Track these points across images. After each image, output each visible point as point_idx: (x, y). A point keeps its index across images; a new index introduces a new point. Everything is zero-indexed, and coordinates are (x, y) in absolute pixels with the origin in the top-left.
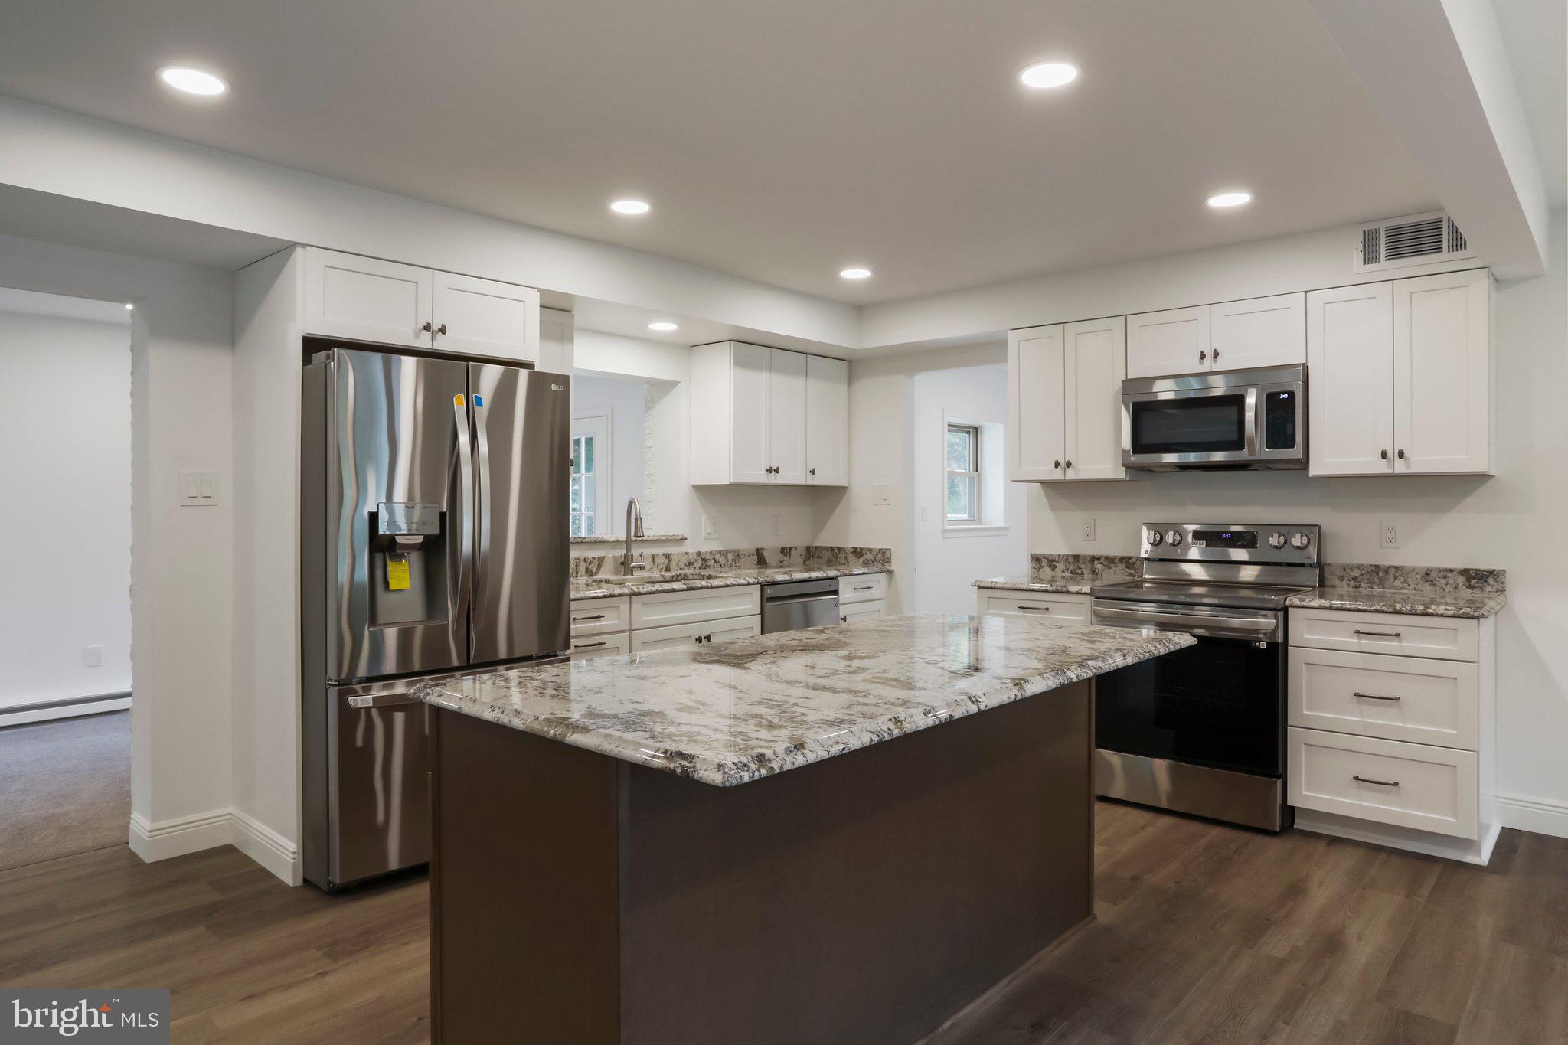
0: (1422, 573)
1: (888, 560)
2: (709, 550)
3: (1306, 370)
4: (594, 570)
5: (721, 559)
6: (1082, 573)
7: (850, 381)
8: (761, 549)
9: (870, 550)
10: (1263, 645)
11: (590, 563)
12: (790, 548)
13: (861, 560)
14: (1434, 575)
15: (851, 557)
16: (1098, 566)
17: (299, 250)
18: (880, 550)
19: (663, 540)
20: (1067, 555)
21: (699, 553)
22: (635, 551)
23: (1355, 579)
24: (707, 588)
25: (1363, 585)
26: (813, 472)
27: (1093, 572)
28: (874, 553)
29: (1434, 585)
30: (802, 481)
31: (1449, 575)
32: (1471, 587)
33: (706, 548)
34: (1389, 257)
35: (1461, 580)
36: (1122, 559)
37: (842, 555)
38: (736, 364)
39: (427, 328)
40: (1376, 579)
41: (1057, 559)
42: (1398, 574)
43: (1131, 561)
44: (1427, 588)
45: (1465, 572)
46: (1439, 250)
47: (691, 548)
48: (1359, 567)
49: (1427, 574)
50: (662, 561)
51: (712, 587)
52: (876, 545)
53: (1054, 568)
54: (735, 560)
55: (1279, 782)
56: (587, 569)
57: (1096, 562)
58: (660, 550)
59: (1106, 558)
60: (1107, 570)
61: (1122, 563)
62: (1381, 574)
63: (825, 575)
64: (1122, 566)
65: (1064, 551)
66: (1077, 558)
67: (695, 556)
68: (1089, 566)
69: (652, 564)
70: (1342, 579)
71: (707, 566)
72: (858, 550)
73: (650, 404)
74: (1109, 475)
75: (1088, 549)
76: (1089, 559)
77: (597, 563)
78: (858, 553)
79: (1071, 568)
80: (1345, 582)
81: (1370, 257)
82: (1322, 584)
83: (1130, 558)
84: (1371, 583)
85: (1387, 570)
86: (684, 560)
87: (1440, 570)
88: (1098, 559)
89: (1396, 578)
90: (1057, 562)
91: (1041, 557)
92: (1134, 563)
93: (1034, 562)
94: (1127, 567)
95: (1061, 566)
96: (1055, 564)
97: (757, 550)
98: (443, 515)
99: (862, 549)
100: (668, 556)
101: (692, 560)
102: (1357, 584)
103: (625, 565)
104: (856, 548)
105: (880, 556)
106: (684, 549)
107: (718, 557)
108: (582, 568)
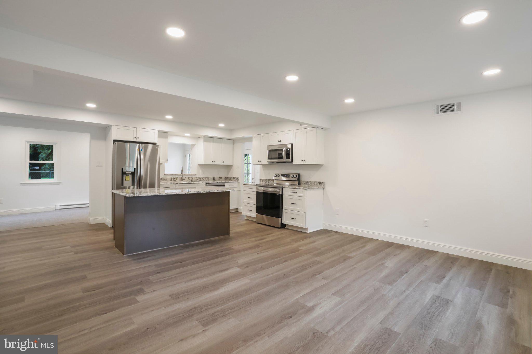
0: (314, 182)
1: (239, 180)
3: (293, 144)
5: (205, 179)
7: (234, 144)
8: (216, 177)
9: (236, 178)
10: (278, 194)
12: (221, 177)
15: (233, 179)
17: (113, 126)
19: (191, 175)
21: (199, 177)
22: (184, 177)
24: (193, 183)
26: (223, 162)
30: (221, 164)
32: (320, 185)
33: (201, 177)
35: (319, 184)
36: (273, 180)
37: (231, 179)
38: (205, 141)
39: (135, 138)
45: (319, 182)
47: (197, 176)
48: (305, 181)
50: (190, 179)
51: (194, 183)
52: (237, 177)
53: (263, 181)
54: (208, 179)
55: (280, 219)
56: (174, 180)
58: (190, 177)
62: (308, 182)
63: (221, 182)
66: (266, 179)
73: (192, 148)
75: (268, 178)
78: (234, 178)
82: (299, 184)
84: (307, 184)
86: (196, 179)
91: (261, 179)
97: (213, 177)
98: (135, 169)
100: (192, 178)
102: (305, 184)
103: (182, 179)
106: (196, 177)
107: (204, 178)
108: (173, 179)
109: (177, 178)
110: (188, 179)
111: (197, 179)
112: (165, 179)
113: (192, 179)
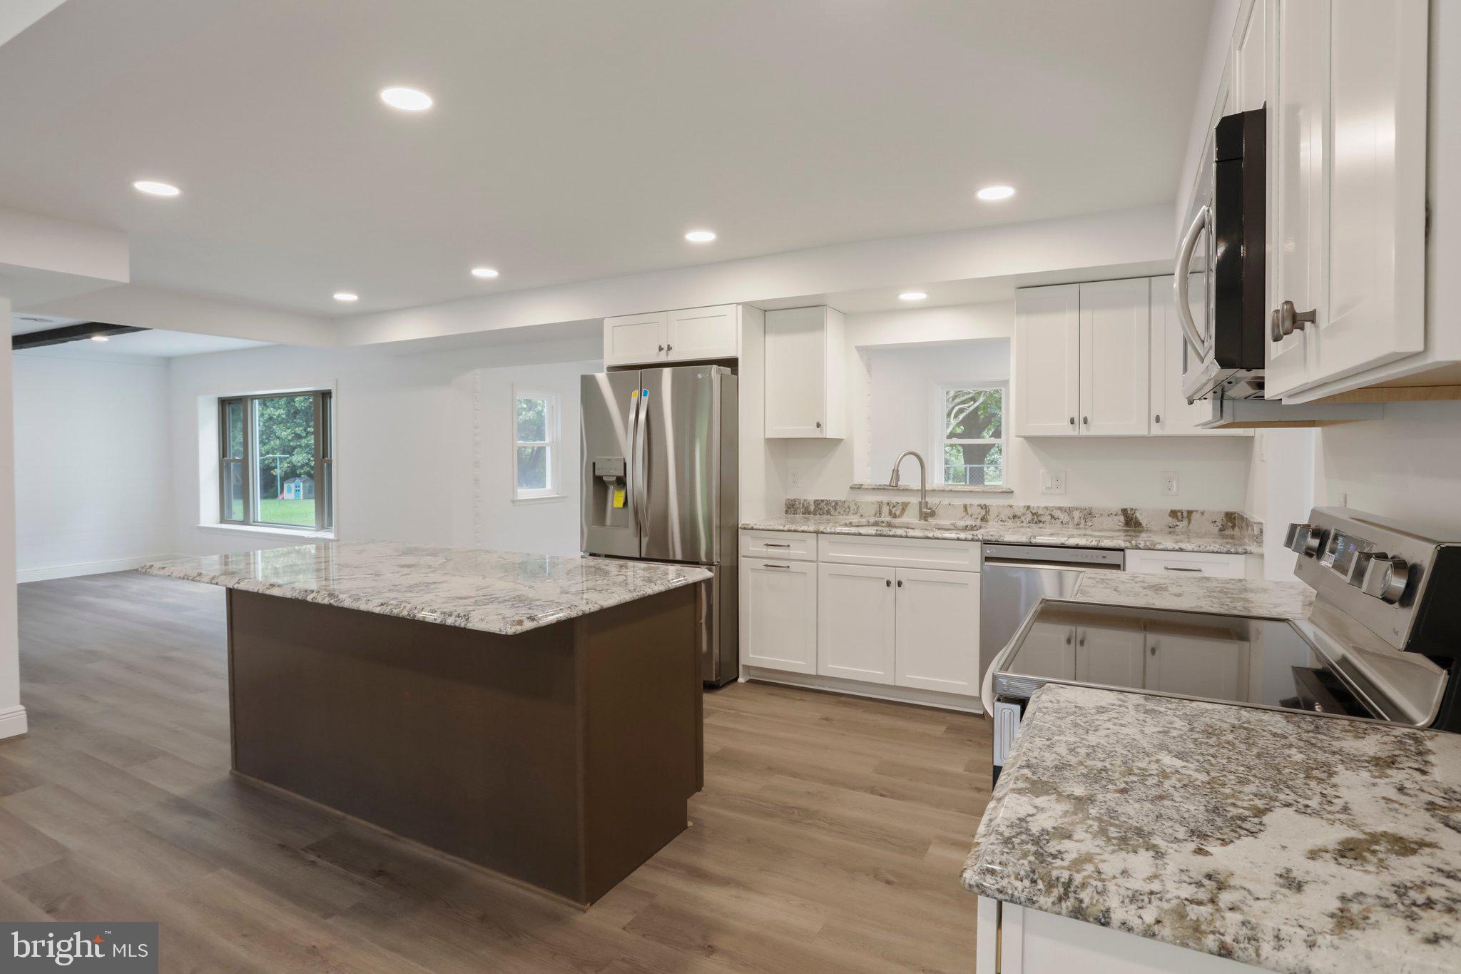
2: (1043, 505)
4: (898, 513)
8: (1132, 509)
11: (894, 507)
12: (1190, 513)
19: (978, 492)
21: (1028, 507)
26: (1157, 420)
30: (1143, 432)
33: (1038, 503)
47: (1019, 502)
50: (977, 512)
54: (1085, 519)
56: (890, 513)
58: (976, 501)
67: (1023, 511)
69: (964, 514)
71: (1040, 521)
77: (901, 507)
86: (1007, 512)
97: (1124, 510)
100: (985, 507)
101: (1018, 514)
106: (1010, 502)
107: (1057, 513)
108: (885, 510)
109: (905, 506)
110: (961, 512)
111: (1014, 517)
112: (853, 507)
113: (987, 512)
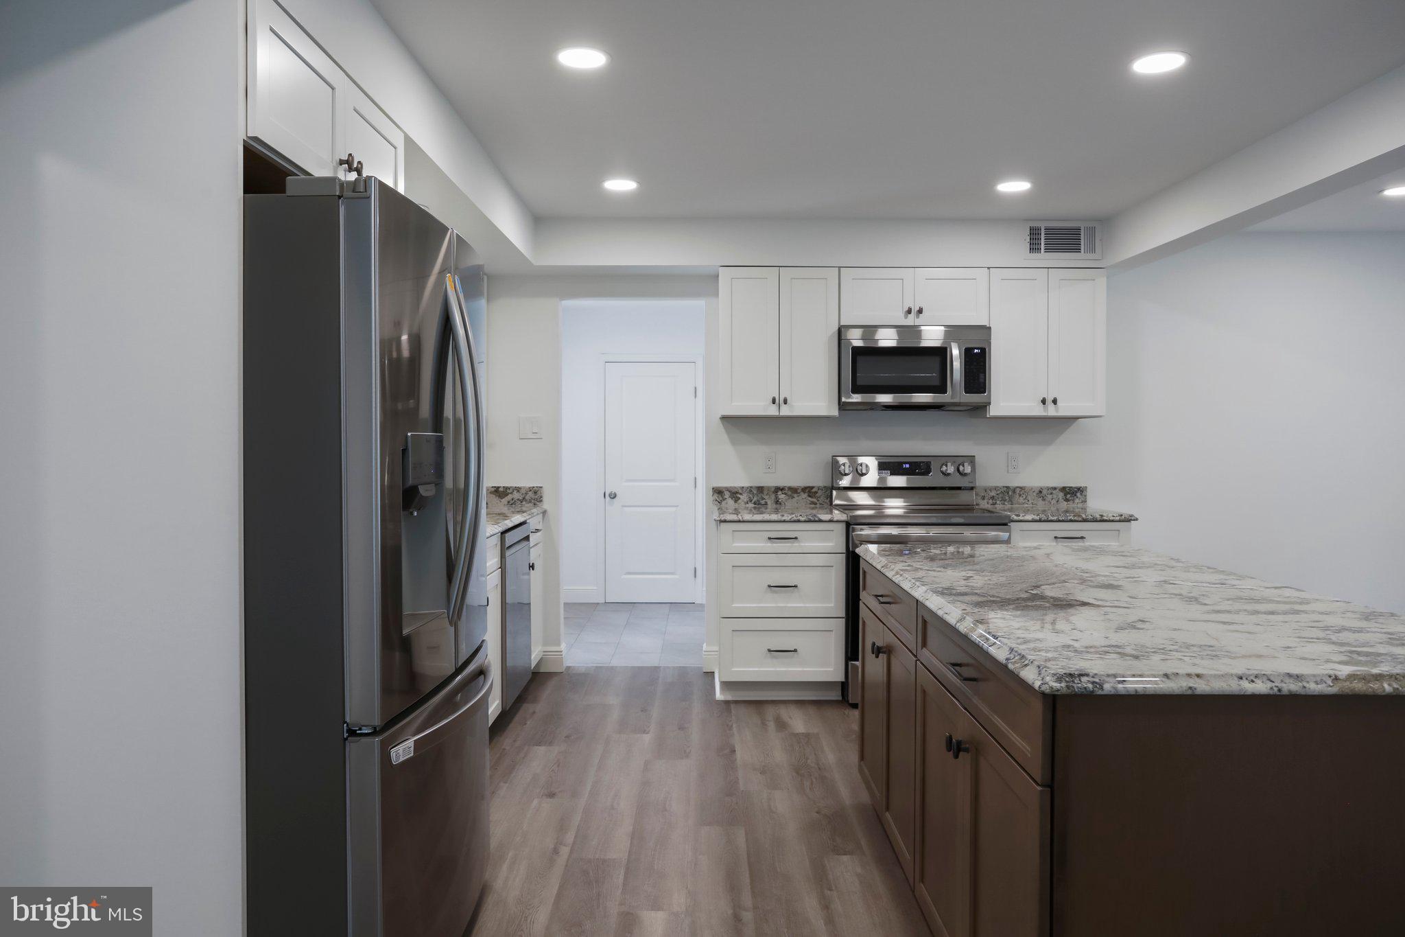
0: (1037, 491)
1: (540, 499)
3: (988, 330)
6: (766, 504)
9: (518, 489)
13: (505, 500)
14: (1045, 492)
16: (781, 496)
18: (530, 489)
20: (751, 487)
23: (993, 498)
25: (998, 502)
27: (777, 502)
28: (523, 491)
29: (1045, 500)
31: (1054, 492)
32: (1067, 500)
34: (1047, 250)
35: (1061, 495)
36: (804, 489)
40: (1007, 498)
41: (740, 491)
42: (1021, 493)
43: (814, 490)
44: (1040, 502)
45: (1063, 489)
46: (1078, 250)
48: (996, 488)
49: (1040, 492)
52: (525, 483)
53: (736, 500)
57: (780, 493)
59: (790, 488)
60: (790, 500)
61: (805, 493)
62: (1010, 493)
64: (804, 496)
65: (746, 483)
66: (760, 489)
68: (773, 497)
70: (983, 498)
72: (501, 489)
74: (823, 412)
75: (770, 481)
76: (773, 490)
79: (755, 499)
80: (986, 501)
81: (1034, 247)
83: (813, 487)
84: (1003, 500)
85: (1014, 491)
87: (1048, 489)
88: (782, 489)
89: (1020, 495)
90: (741, 494)
91: (724, 490)
92: (816, 492)
93: (716, 495)
94: (810, 496)
95: (744, 498)
96: (739, 496)
99: (506, 488)
102: (995, 502)
104: (499, 487)
105: (531, 494)
